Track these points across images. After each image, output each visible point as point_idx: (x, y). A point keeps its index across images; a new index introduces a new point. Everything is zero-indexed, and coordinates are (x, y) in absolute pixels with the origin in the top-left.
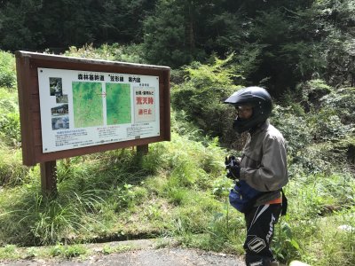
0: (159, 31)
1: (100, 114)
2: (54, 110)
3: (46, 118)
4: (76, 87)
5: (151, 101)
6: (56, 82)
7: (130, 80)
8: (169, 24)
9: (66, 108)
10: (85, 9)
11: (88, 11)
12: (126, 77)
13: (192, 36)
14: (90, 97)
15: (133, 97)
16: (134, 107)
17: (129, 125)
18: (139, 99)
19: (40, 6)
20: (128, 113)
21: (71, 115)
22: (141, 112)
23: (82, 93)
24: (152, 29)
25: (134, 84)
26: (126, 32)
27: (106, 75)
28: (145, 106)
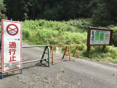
0: (98, 15)
1: (99, 38)
2: (92, 37)
3: (91, 38)
4: (96, 33)
5: (108, 36)
6: (93, 32)
7: (105, 32)
8: (102, 12)
9: (94, 37)
10: (74, 7)
11: (75, 8)
12: (104, 31)
13: (109, 16)
14: (97, 35)
15: (105, 35)
16: (105, 38)
17: (103, 41)
18: (106, 36)
19: (62, 8)
20: (104, 39)
21: (94, 38)
22: (106, 39)
23: (96, 34)
24: (96, 14)
25: (105, 33)
26: (86, 14)
27: (101, 31)
28: (107, 38)
